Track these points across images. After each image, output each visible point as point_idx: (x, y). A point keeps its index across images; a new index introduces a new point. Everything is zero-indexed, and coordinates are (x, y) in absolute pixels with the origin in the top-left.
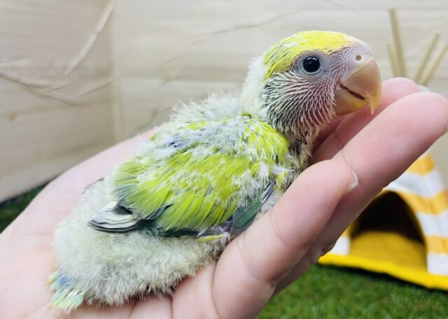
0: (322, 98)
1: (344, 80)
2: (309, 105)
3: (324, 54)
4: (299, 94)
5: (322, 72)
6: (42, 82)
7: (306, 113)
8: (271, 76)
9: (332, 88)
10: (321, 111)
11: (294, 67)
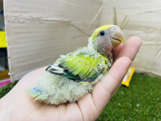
0: (107, 42)
1: (112, 36)
2: (104, 45)
3: (105, 30)
4: (100, 43)
5: (105, 35)
6: (83, 28)
7: (104, 47)
8: (93, 39)
9: (109, 39)
10: (108, 46)
11: (98, 36)
